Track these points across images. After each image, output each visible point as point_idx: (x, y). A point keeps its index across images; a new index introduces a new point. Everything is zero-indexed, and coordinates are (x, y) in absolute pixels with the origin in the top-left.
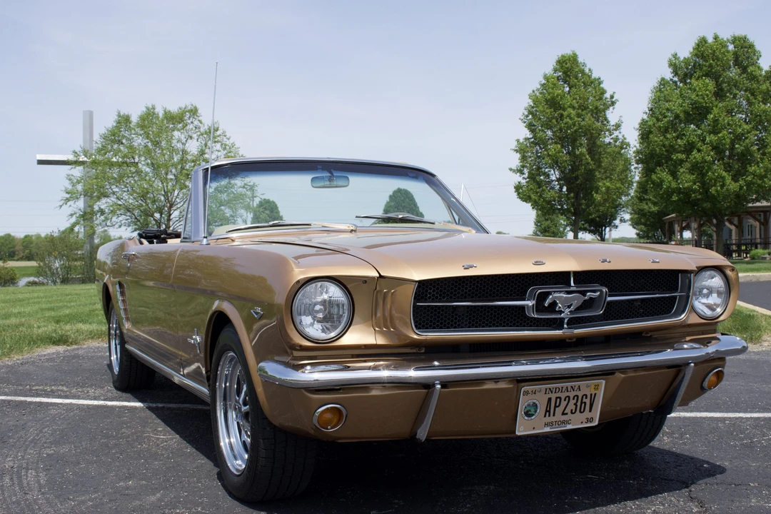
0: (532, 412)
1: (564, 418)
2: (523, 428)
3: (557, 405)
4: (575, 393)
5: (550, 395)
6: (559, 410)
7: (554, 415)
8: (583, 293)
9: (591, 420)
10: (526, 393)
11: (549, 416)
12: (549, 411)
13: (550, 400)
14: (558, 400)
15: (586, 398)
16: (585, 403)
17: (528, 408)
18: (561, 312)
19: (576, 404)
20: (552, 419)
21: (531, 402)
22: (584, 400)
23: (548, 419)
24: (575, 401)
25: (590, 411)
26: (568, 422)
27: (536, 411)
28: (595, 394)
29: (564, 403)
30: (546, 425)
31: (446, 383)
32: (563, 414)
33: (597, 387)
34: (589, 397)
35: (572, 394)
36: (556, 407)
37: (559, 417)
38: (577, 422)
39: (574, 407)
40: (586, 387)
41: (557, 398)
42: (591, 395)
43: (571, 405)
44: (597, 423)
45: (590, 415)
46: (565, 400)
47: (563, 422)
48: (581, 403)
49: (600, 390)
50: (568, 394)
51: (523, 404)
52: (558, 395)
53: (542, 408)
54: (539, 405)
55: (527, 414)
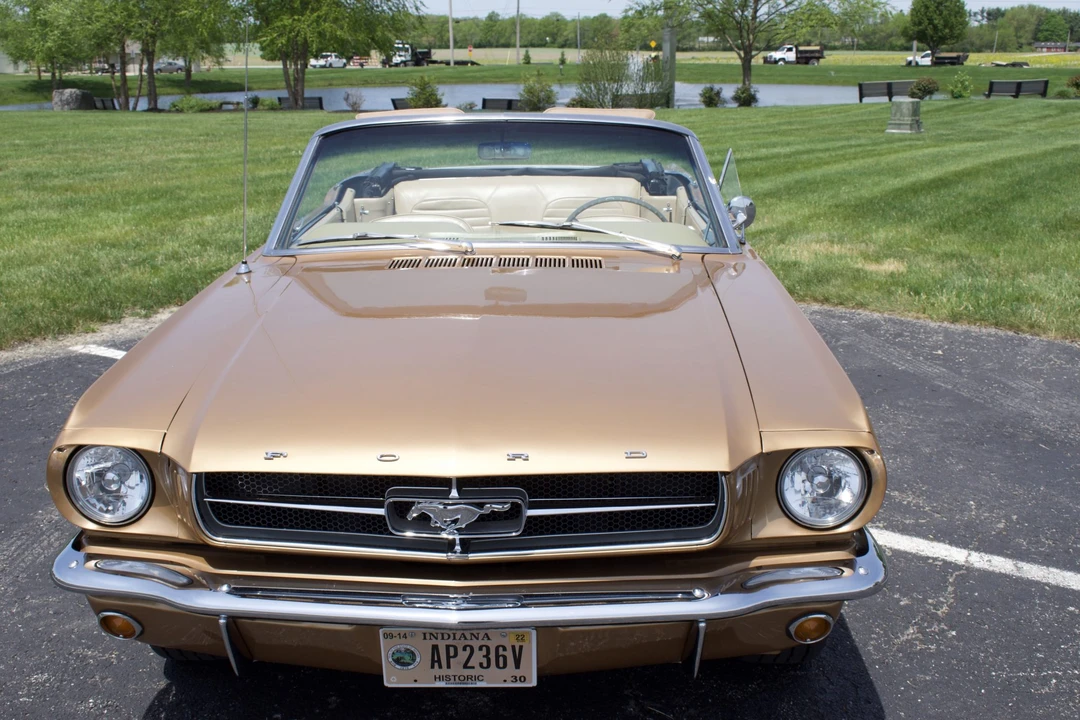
0: (407, 659)
1: (469, 672)
2: (395, 678)
3: (452, 654)
4: (480, 643)
5: (434, 642)
6: (457, 662)
7: (449, 667)
8: (481, 506)
9: (523, 679)
10: (390, 636)
11: (440, 667)
12: (439, 661)
13: (435, 648)
14: (452, 649)
15: (505, 649)
16: (505, 658)
17: (398, 656)
18: (441, 530)
19: (487, 656)
20: (444, 671)
21: (402, 648)
22: (501, 652)
23: (437, 671)
24: (484, 652)
25: (517, 666)
26: (477, 678)
27: (414, 660)
28: (521, 647)
29: (463, 655)
30: (437, 678)
32: (465, 666)
33: (521, 639)
34: (509, 649)
35: (476, 644)
36: (448, 657)
37: (456, 668)
38: (493, 679)
39: (484, 661)
40: (502, 636)
41: (448, 647)
42: (513, 647)
43: (478, 657)
44: (534, 683)
45: (518, 673)
46: (464, 649)
47: (468, 678)
48: (497, 657)
49: (530, 642)
50: (468, 643)
51: (387, 649)
52: (449, 643)
53: (424, 657)
54: (417, 653)
55: (398, 661)
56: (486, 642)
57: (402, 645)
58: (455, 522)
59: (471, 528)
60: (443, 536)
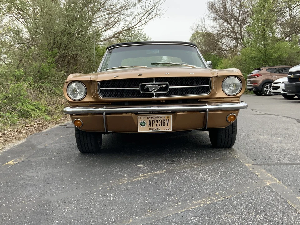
0: (144, 124)
1: (157, 127)
2: (141, 130)
3: (153, 122)
5: (150, 119)
6: (154, 125)
7: (153, 126)
8: (159, 85)
9: (169, 129)
10: (140, 118)
11: (151, 126)
12: (150, 125)
13: (150, 121)
14: (153, 121)
16: (165, 123)
17: (142, 123)
18: (151, 91)
19: (161, 123)
20: (152, 127)
21: (142, 121)
22: (164, 121)
23: (150, 127)
24: (160, 122)
25: (168, 125)
26: (159, 129)
27: (145, 124)
28: (168, 120)
29: (156, 123)
30: (150, 129)
31: (108, 113)
32: (156, 126)
33: (168, 117)
34: (166, 120)
35: (159, 119)
36: (153, 123)
37: (154, 127)
38: (163, 129)
39: (160, 124)
40: (164, 117)
41: (152, 120)
42: (167, 120)
44: (171, 130)
45: (168, 127)
46: (156, 121)
47: (157, 129)
48: (163, 123)
49: (170, 118)
50: (157, 119)
51: (139, 122)
52: (153, 119)
53: (147, 123)
54: (146, 122)
55: (141, 125)
56: (161, 119)
57: (142, 120)
58: (154, 89)
59: (157, 91)
60: (152, 93)
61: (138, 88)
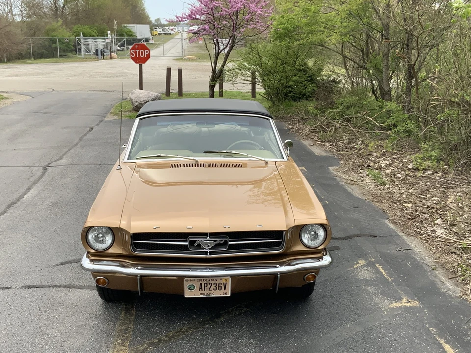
0: (192, 288)
2: (188, 294)
4: (214, 282)
5: (201, 282)
6: (207, 289)
7: (204, 290)
8: (216, 241)
9: (226, 294)
10: (187, 281)
12: (202, 289)
13: (201, 284)
15: (221, 284)
16: (221, 287)
17: (190, 287)
18: (204, 248)
19: (216, 287)
20: (203, 292)
21: (191, 284)
22: (220, 285)
23: (201, 292)
24: (215, 285)
25: (225, 289)
26: (213, 294)
27: (194, 288)
28: (226, 284)
29: (209, 286)
30: (201, 294)
31: (142, 276)
32: (209, 290)
33: (226, 280)
34: (223, 284)
35: (213, 283)
36: (205, 287)
37: (207, 291)
38: (217, 294)
40: (221, 280)
41: (205, 284)
43: (213, 287)
44: (230, 295)
45: (225, 292)
46: (209, 284)
47: (210, 293)
48: (219, 286)
49: (229, 282)
50: (211, 282)
51: (187, 285)
52: (205, 282)
53: (197, 287)
54: (195, 286)
55: (189, 289)
56: (216, 282)
58: (208, 246)
59: (213, 248)
60: (205, 250)
61: (187, 243)
